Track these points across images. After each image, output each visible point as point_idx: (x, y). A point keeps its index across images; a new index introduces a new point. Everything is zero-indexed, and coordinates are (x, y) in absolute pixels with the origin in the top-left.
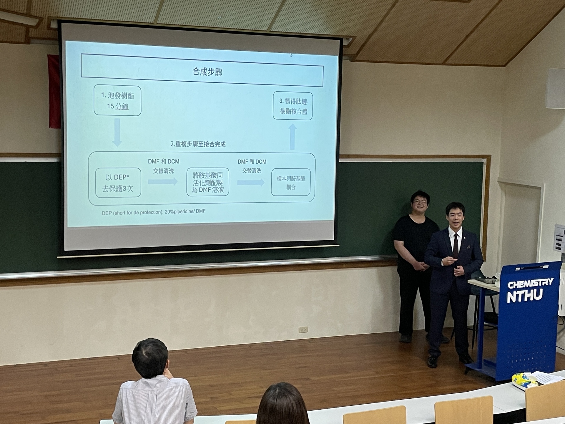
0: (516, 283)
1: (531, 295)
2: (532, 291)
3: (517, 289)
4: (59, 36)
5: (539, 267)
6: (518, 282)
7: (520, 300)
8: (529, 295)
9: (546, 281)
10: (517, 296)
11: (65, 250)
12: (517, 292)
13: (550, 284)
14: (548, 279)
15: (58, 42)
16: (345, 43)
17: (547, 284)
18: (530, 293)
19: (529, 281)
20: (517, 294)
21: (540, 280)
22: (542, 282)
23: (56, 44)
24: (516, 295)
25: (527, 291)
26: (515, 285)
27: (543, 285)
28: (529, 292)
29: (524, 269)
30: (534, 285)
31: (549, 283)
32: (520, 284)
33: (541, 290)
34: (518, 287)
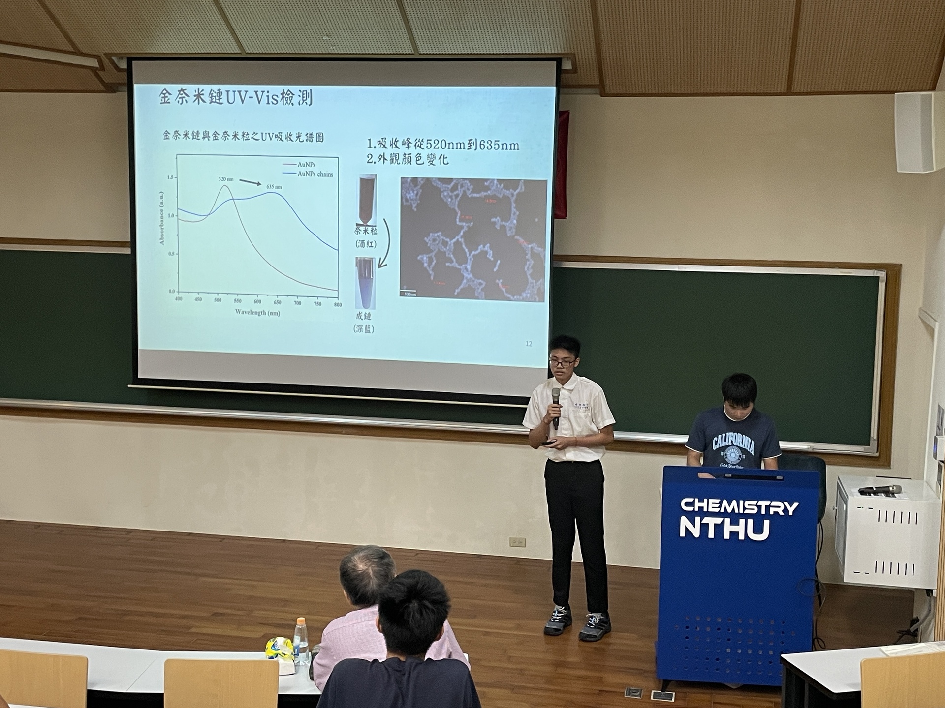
0: (701, 501)
1: (740, 529)
2: (742, 521)
3: (702, 513)
4: (128, 79)
5: (775, 479)
6: (705, 500)
7: (711, 535)
8: (734, 528)
9: (779, 507)
10: (704, 527)
11: (139, 377)
12: (705, 518)
13: (791, 513)
14: (784, 503)
15: (126, 89)
16: (567, 65)
17: (781, 513)
18: (739, 525)
19: (734, 503)
20: (702, 522)
21: (764, 504)
22: (768, 508)
23: (125, 91)
24: (702, 525)
25: (727, 521)
26: (698, 504)
27: (772, 513)
28: (735, 522)
29: (733, 477)
30: (746, 512)
31: (786, 510)
32: (712, 505)
33: (767, 523)
34: (705, 510)
